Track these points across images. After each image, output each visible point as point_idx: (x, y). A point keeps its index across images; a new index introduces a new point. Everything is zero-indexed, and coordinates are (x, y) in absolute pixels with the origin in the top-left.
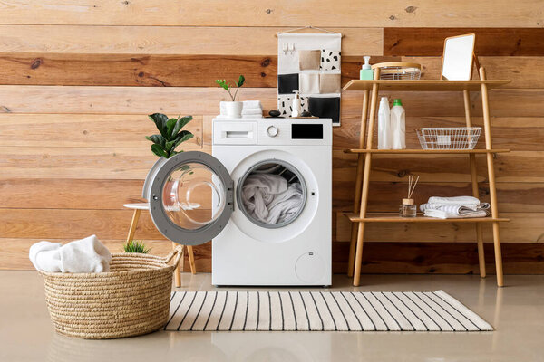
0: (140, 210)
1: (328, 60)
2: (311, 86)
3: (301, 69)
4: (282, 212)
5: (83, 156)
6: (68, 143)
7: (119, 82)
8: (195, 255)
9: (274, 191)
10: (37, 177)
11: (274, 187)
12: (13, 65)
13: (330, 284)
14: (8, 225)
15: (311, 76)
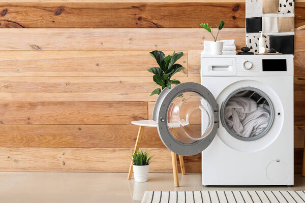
0: (144, 127)
1: (285, 6)
2: (272, 26)
3: (264, 13)
4: (254, 127)
5: (97, 83)
6: (84, 73)
7: (123, 25)
8: (184, 160)
9: (247, 111)
10: (62, 99)
11: (247, 108)
12: (41, 12)
13: (292, 183)
14: (41, 138)
15: (272, 18)
